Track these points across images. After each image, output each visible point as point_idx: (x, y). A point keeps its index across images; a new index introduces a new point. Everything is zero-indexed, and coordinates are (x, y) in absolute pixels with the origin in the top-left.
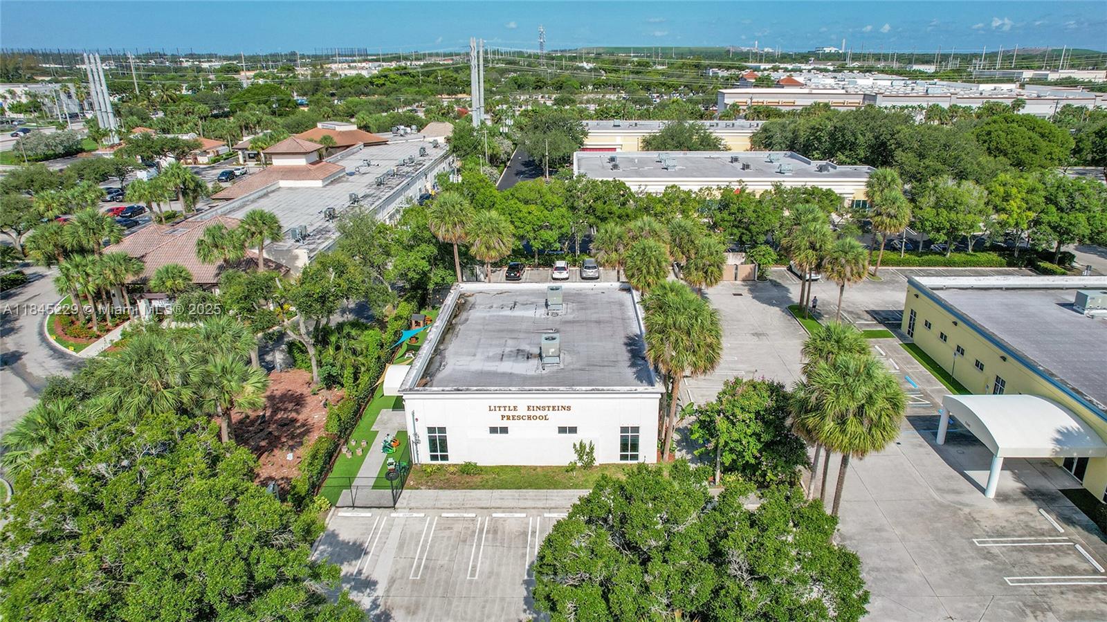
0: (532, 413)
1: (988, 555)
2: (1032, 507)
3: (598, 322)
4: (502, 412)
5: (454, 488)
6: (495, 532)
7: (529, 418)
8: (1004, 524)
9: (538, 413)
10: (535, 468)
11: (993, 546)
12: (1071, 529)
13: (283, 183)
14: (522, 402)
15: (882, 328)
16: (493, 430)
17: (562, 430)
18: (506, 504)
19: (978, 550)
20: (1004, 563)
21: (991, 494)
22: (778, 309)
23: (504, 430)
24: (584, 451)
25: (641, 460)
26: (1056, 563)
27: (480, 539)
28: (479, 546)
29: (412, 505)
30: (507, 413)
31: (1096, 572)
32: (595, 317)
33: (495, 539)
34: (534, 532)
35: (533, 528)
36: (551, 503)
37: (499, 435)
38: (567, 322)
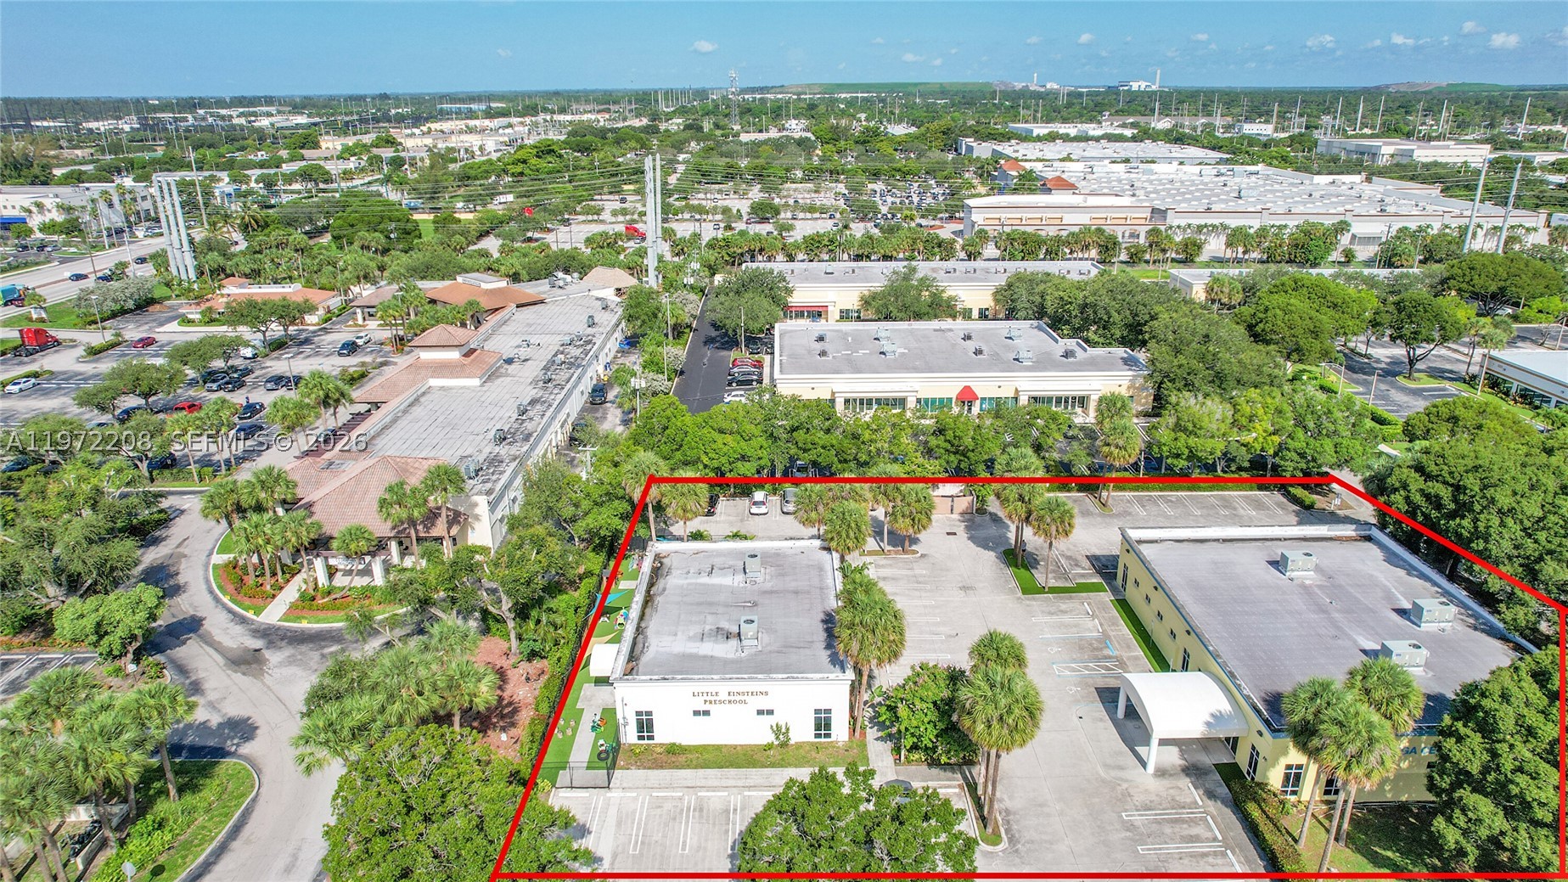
0: (732, 698)
1: (1130, 827)
2: (1186, 783)
3: (796, 592)
4: (705, 698)
5: (662, 767)
6: (701, 810)
7: (730, 702)
8: (1154, 798)
9: (738, 698)
10: (735, 747)
11: (1138, 819)
12: (1210, 803)
13: (435, 382)
14: (723, 688)
15: (1097, 579)
16: (696, 713)
17: (760, 712)
18: (710, 783)
19: (1123, 822)
20: (1142, 834)
21: (1151, 768)
22: (992, 554)
23: (706, 713)
24: (779, 731)
25: (833, 738)
26: (1185, 833)
27: (688, 817)
28: (687, 823)
29: (625, 785)
30: (712, 698)
31: (1215, 839)
32: (793, 585)
33: (701, 817)
34: (735, 810)
35: (735, 805)
36: (750, 782)
37: (701, 718)
38: (764, 593)
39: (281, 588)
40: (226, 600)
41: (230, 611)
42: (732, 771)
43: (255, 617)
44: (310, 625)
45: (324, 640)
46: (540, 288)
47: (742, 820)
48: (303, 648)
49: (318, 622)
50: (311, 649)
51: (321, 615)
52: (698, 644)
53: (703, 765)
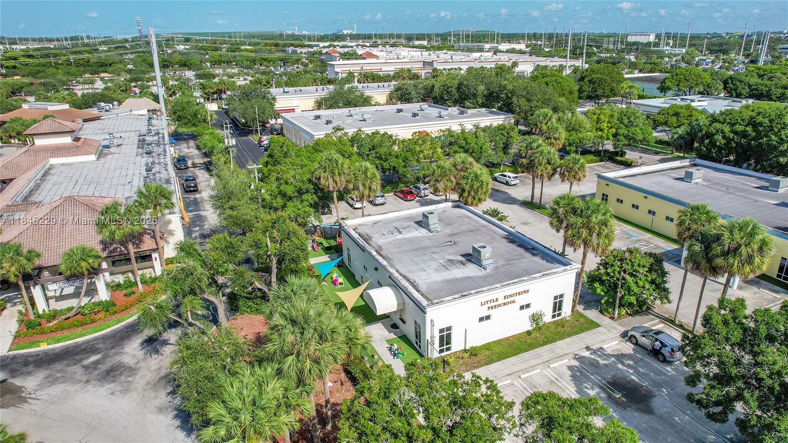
0: (506, 301)
2: (756, 289)
3: (472, 231)
4: (490, 305)
5: (476, 367)
6: (535, 387)
7: (504, 304)
8: (755, 300)
9: (509, 300)
12: (782, 296)
13: (53, 161)
14: (499, 294)
16: (481, 319)
17: (522, 308)
18: (521, 367)
22: (516, 205)
23: (488, 317)
24: (536, 318)
25: (563, 316)
30: (493, 304)
32: (464, 228)
35: (553, 376)
36: (546, 357)
37: (485, 322)
38: (451, 235)
42: (526, 355)
44: (51, 346)
45: (77, 354)
48: (58, 366)
49: (59, 341)
50: (67, 365)
51: (58, 335)
52: (448, 273)
53: (501, 357)
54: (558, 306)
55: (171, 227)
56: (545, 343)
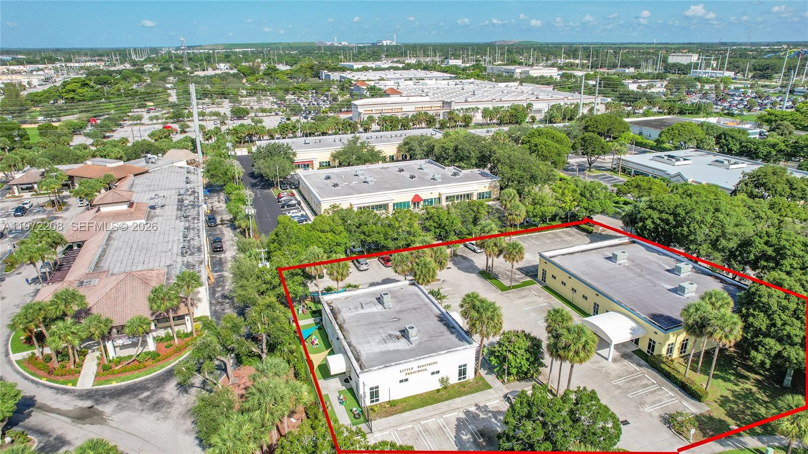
0: (420, 369)
1: (619, 387)
2: (626, 362)
4: (407, 372)
5: (392, 415)
6: (427, 431)
7: (419, 371)
8: (619, 372)
9: (422, 368)
10: (422, 394)
11: (620, 382)
12: (642, 369)
14: (414, 364)
15: (529, 279)
16: (401, 381)
17: (433, 373)
18: (423, 416)
19: (615, 386)
20: (625, 389)
21: (610, 360)
22: (474, 274)
23: (406, 380)
24: (443, 381)
25: (467, 379)
26: (641, 384)
27: (423, 436)
28: (425, 439)
29: (379, 429)
30: (409, 371)
31: (654, 384)
33: (430, 434)
34: (444, 426)
35: (443, 424)
36: (442, 410)
37: (404, 383)
38: (399, 312)
39: (82, 366)
40: (43, 381)
41: (51, 388)
42: (430, 407)
43: (74, 388)
44: (119, 384)
45: (135, 390)
46: (140, 164)
47: (451, 430)
48: (124, 398)
49: (123, 381)
50: (130, 398)
51: (123, 376)
52: (385, 345)
53: (413, 408)
54: (462, 372)
55: (199, 296)
56: (447, 399)
